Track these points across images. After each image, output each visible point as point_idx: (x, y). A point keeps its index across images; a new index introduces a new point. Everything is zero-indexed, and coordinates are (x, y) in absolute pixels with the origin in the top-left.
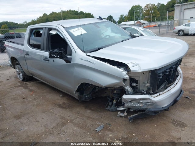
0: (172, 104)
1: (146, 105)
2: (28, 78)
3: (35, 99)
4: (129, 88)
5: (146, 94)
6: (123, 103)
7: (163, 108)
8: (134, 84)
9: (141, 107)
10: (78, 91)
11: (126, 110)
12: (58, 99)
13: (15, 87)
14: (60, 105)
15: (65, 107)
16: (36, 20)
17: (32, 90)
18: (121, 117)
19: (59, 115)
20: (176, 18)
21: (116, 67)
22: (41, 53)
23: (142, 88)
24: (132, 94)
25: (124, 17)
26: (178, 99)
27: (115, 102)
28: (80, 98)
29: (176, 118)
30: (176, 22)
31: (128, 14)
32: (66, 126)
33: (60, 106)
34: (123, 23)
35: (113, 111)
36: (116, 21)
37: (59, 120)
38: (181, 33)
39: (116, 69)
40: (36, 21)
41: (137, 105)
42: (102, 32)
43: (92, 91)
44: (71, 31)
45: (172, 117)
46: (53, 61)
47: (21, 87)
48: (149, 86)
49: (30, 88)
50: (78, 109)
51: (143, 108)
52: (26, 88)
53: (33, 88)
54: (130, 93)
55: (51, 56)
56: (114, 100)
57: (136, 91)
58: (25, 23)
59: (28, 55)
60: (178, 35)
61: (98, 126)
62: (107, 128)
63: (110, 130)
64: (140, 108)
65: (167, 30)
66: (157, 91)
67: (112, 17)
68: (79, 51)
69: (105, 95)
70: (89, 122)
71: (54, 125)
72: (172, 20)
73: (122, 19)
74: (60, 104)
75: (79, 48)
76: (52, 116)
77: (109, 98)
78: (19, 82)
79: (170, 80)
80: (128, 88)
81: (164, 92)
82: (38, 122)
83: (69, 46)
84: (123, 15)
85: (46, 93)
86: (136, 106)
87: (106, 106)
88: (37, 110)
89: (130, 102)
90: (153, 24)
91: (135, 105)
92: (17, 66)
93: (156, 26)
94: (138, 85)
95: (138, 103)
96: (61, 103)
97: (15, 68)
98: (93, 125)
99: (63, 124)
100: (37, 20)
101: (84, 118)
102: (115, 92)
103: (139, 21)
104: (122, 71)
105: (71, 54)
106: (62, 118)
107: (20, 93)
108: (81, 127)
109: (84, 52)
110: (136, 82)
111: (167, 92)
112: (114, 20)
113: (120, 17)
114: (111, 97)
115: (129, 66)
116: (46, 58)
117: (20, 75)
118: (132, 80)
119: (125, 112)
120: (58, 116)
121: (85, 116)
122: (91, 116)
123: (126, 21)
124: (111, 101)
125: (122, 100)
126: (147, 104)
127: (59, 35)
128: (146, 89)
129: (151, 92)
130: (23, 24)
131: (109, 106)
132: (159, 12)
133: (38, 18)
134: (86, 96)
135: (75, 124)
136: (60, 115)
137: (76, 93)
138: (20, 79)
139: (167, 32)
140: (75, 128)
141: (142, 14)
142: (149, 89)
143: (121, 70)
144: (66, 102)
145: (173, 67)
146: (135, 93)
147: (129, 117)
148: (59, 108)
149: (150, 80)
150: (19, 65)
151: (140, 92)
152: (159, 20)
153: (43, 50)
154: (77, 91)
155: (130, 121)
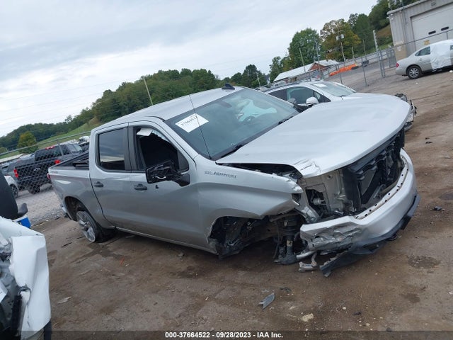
0: (400, 226)
1: (350, 236)
2: (107, 234)
3: (130, 272)
4: (310, 211)
5: (344, 215)
6: (304, 243)
7: (383, 236)
8: (318, 201)
9: (339, 242)
10: (213, 236)
11: (314, 256)
12: (176, 261)
13: (83, 256)
14: (183, 272)
15: (194, 275)
16: (90, 108)
17: (119, 255)
18: (307, 271)
19: (185, 291)
20: (398, 41)
21: (274, 175)
22: (128, 176)
23: (333, 206)
24: (318, 221)
25: (282, 62)
26: (410, 214)
27: (289, 244)
28: (219, 249)
29: (415, 253)
30: (399, 49)
31: (288, 53)
32: (204, 308)
33: (183, 275)
34: (281, 76)
35: (290, 264)
36: (266, 74)
37: (188, 301)
38: (414, 72)
39: (275, 179)
40: (90, 110)
41: (332, 240)
42: (239, 105)
43: (241, 234)
44: (179, 124)
45: (408, 251)
46: (157, 187)
47: (96, 255)
48: (346, 198)
49: (115, 253)
50: (220, 274)
51: (345, 243)
52: (106, 254)
53: (120, 252)
54: (312, 219)
55: (151, 179)
56: (288, 242)
57: (324, 214)
58: (68, 120)
59: (102, 186)
60: (407, 77)
61: (266, 295)
62: (283, 296)
63: (290, 299)
64: (339, 245)
65: (383, 71)
66: (363, 206)
67: (254, 66)
68: (200, 159)
69: (269, 236)
70: (247, 293)
71: (181, 311)
72: (390, 46)
73: (278, 67)
74: (183, 270)
75: (199, 153)
76: (172, 296)
77: (277, 238)
78: (89, 246)
79: (388, 179)
80: (308, 211)
81: (378, 204)
82: (149, 311)
83: (181, 154)
84: (278, 58)
85: (150, 255)
86: (329, 243)
87: (274, 257)
88: (140, 290)
89: (317, 237)
90: (350, 63)
91: (327, 242)
92: (79, 214)
93: (357, 67)
94: (324, 202)
95: (333, 236)
96: (183, 268)
97: (75, 219)
98: (255, 297)
99: (198, 306)
100: (93, 108)
101: (235, 287)
102: (286, 224)
103: (317, 62)
104: (288, 179)
105: (187, 168)
106: (193, 295)
107: (99, 266)
108: (234, 305)
109: (210, 158)
110: (320, 195)
111: (383, 204)
112: (259, 72)
113: (272, 63)
114: (282, 237)
115: (298, 168)
116: (140, 185)
117: (89, 231)
118: (312, 194)
119: (313, 260)
120: (184, 293)
121: (236, 283)
122: (250, 282)
123: (288, 70)
124: (281, 245)
125: (301, 237)
126: (350, 234)
127: (157, 136)
128: (341, 206)
129: (353, 210)
130: (65, 123)
131: (280, 256)
132: (357, 35)
133: (94, 104)
134: (231, 244)
135: (220, 302)
136: (189, 292)
137: (209, 241)
138: (90, 239)
139: (384, 77)
140: (222, 308)
141: (321, 46)
142: (346, 204)
143: (285, 179)
144: (194, 264)
145: (383, 154)
146: (322, 218)
147: (321, 266)
148: (183, 279)
149: (345, 188)
150: (83, 211)
151: (331, 215)
152: (361, 51)
153: (131, 170)
154: (210, 237)
155: (326, 276)
